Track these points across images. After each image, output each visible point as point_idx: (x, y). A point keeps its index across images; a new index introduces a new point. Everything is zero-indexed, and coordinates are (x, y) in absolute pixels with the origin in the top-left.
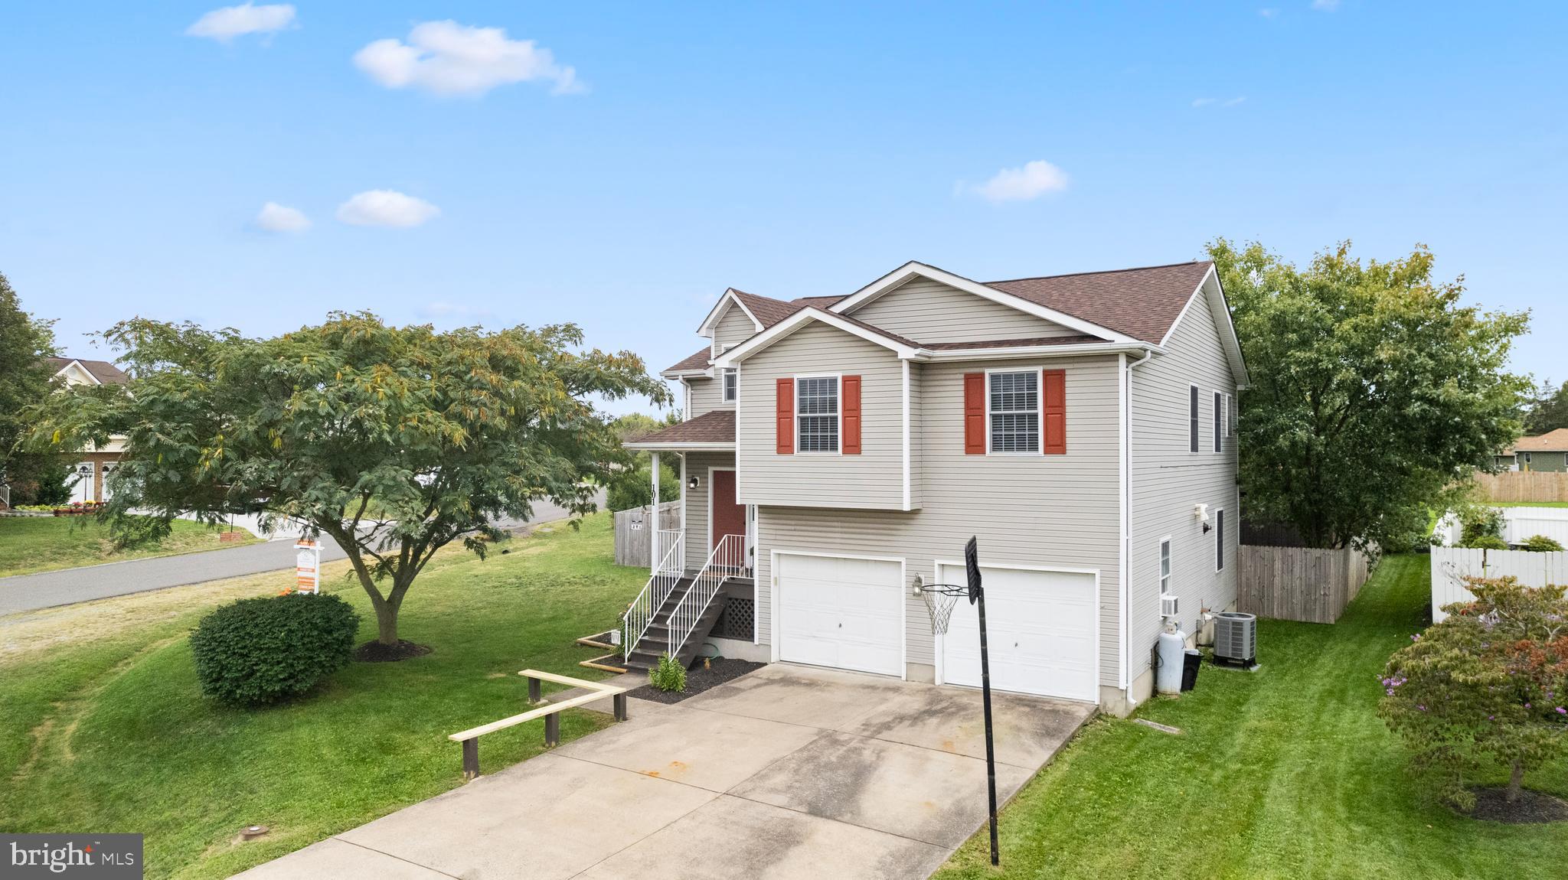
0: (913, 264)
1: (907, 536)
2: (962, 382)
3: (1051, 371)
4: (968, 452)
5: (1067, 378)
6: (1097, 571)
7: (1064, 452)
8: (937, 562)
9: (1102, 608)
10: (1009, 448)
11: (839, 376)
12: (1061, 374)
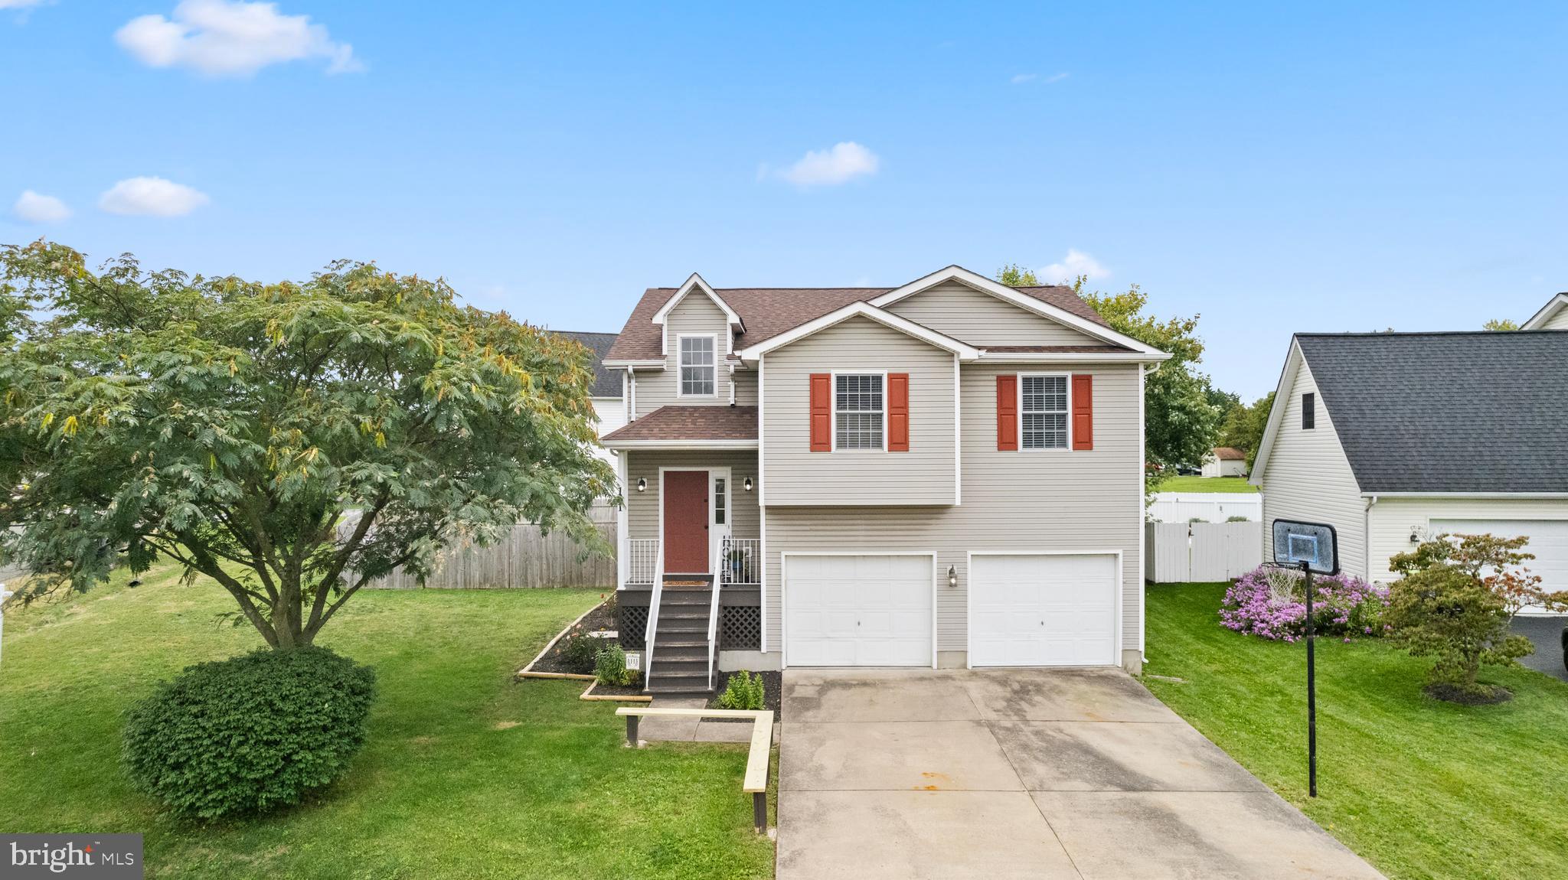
0: (953, 268)
1: (937, 529)
2: (995, 383)
3: (1078, 376)
4: (1000, 449)
5: (1094, 383)
6: (1120, 552)
7: (1090, 448)
8: (970, 553)
9: (1124, 583)
10: (1039, 445)
11: (884, 373)
12: (1089, 378)
